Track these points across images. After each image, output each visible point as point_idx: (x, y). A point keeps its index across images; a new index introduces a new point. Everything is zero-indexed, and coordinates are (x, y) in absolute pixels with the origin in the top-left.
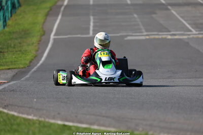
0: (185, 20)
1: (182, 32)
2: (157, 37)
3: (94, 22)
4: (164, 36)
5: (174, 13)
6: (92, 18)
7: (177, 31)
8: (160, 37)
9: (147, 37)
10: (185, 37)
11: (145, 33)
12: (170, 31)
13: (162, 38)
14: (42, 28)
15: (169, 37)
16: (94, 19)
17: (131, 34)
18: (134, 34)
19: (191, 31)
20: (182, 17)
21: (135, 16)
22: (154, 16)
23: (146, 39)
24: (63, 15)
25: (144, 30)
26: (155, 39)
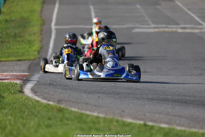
0: (193, 13)
1: (192, 26)
2: (166, 30)
3: (95, 12)
4: (174, 30)
5: (180, 4)
6: (92, 7)
7: (186, 24)
8: (170, 30)
9: (156, 30)
10: (197, 31)
11: (153, 26)
12: (178, 24)
13: (172, 32)
14: (41, 17)
15: (180, 30)
16: (95, 9)
17: (137, 26)
18: (141, 26)
19: (201, 24)
20: (189, 9)
21: (138, 6)
22: (158, 7)
23: (156, 32)
24: (60, 4)
25: (150, 22)
26: (164, 32)
